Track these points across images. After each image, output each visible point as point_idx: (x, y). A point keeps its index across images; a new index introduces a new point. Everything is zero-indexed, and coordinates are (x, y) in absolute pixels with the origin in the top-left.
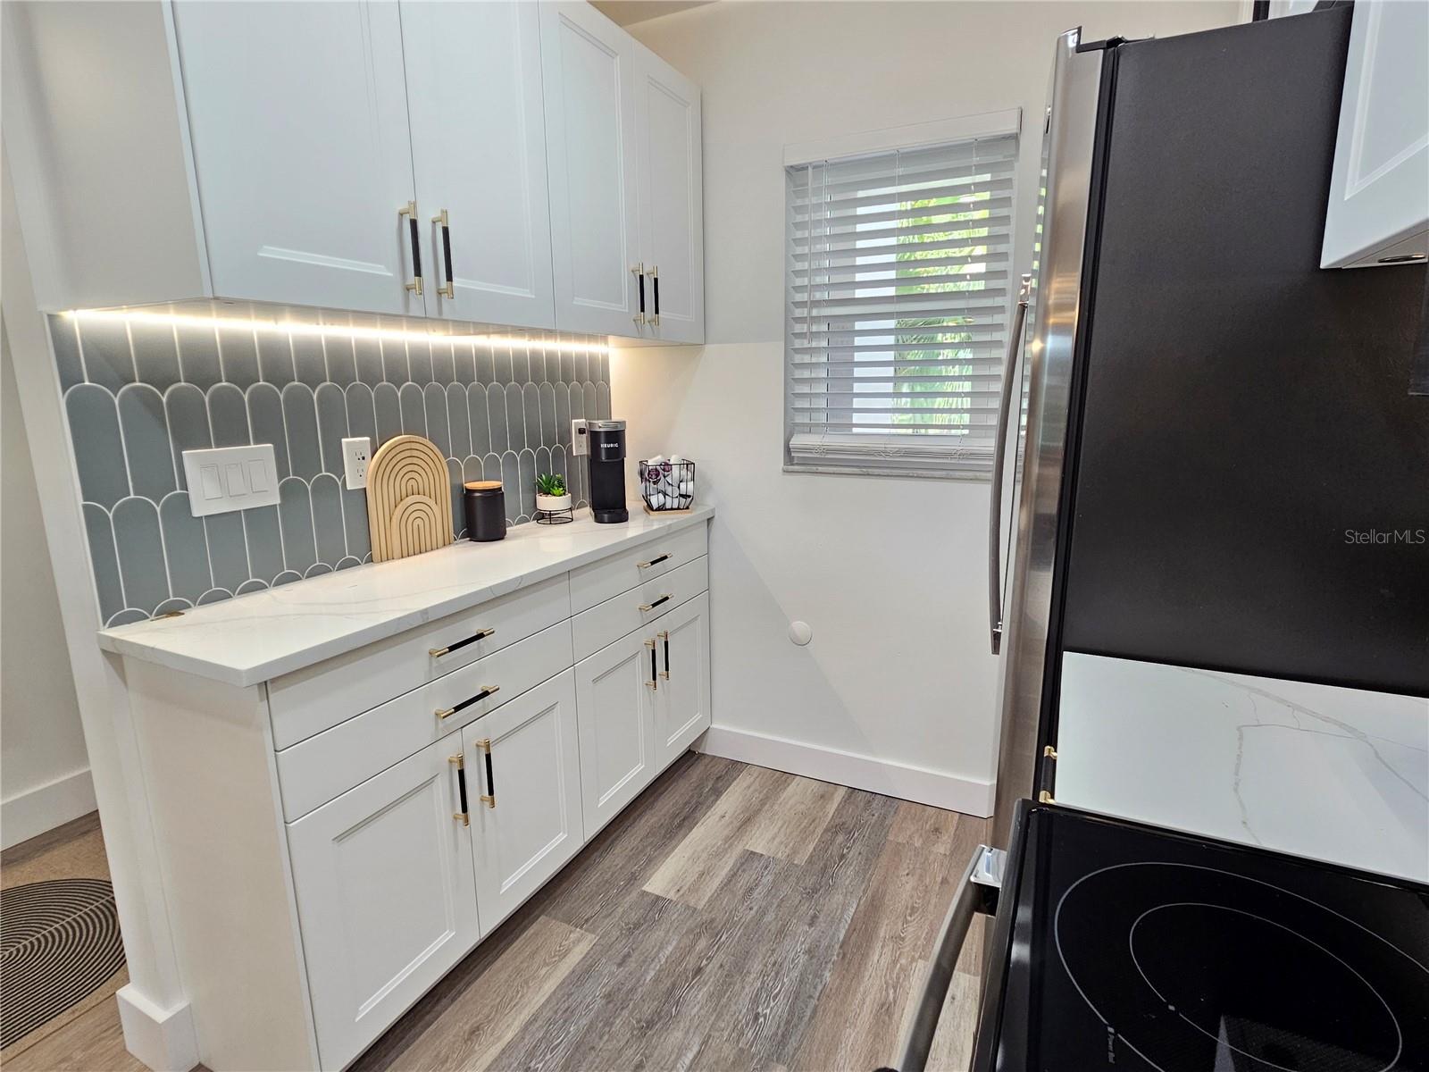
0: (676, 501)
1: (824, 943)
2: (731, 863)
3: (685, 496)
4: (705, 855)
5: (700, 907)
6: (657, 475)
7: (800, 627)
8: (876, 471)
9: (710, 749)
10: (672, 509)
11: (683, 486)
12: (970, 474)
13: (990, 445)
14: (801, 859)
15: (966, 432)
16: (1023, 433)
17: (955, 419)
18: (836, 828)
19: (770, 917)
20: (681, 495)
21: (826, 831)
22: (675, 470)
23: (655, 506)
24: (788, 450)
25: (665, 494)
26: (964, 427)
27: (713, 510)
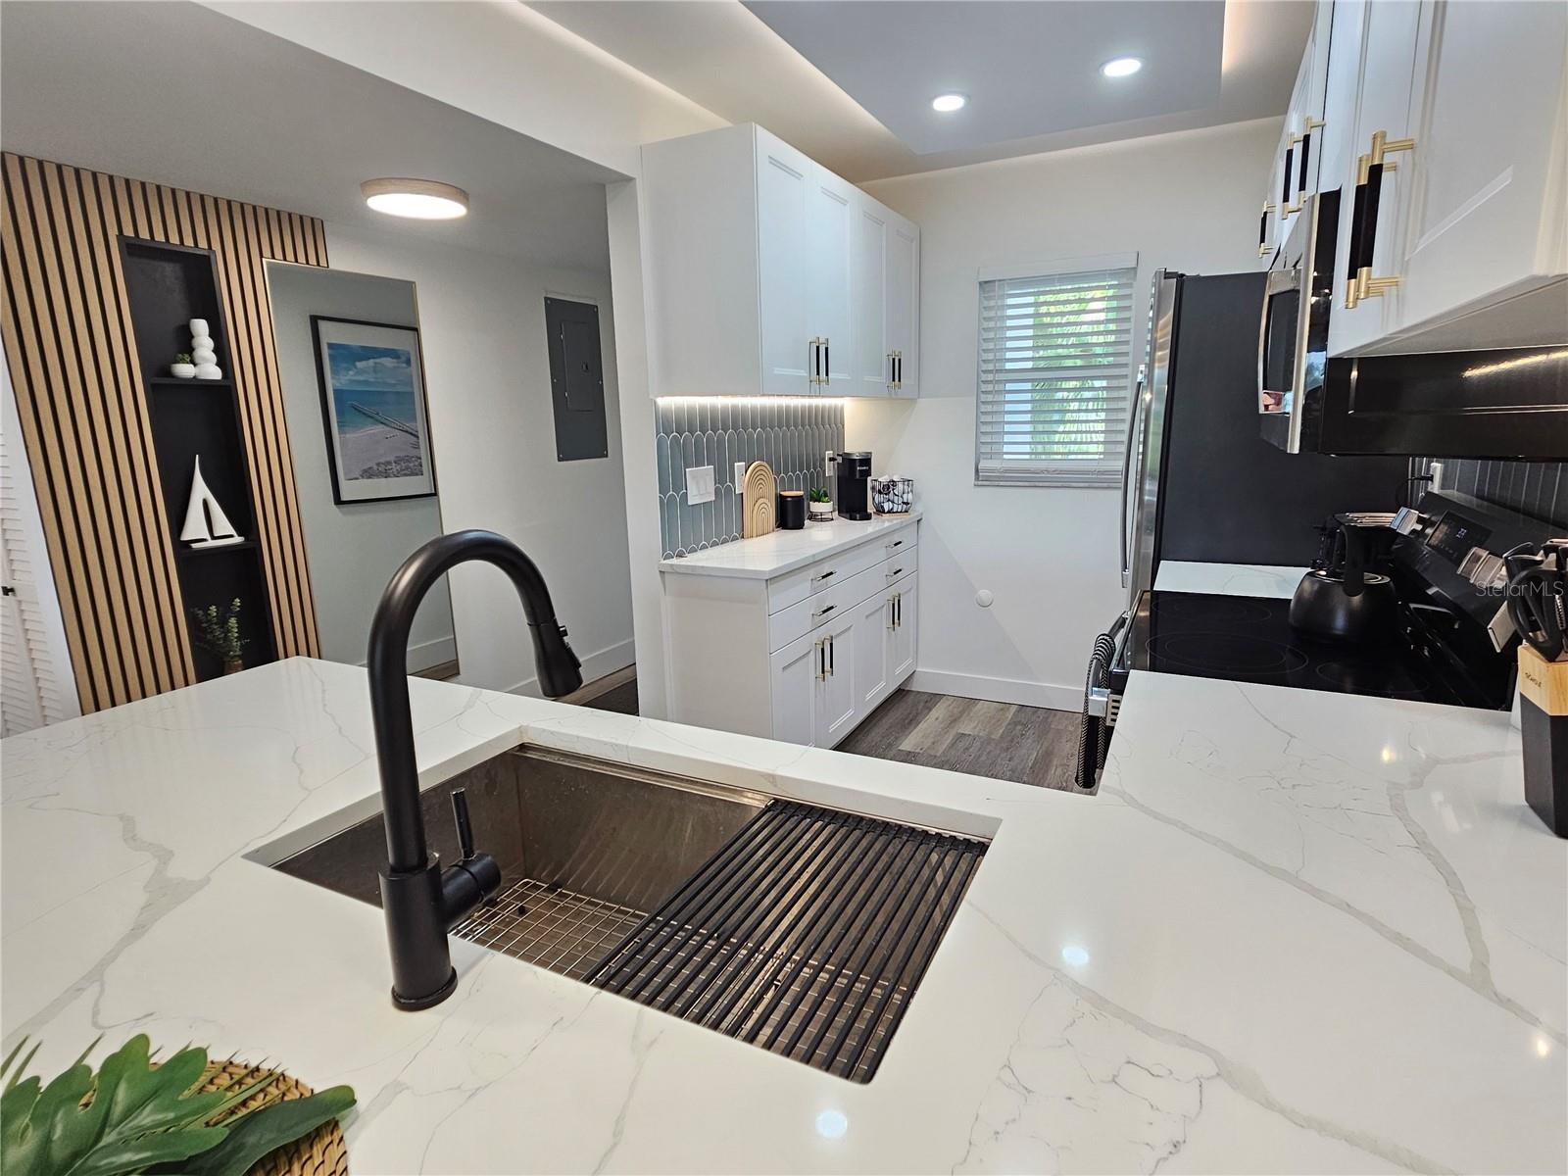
0: (900, 507)
1: (1020, 767)
2: (951, 738)
3: (907, 503)
4: (932, 736)
5: (938, 755)
6: (889, 488)
7: (984, 594)
8: (1041, 484)
9: (915, 687)
10: (897, 512)
11: (905, 496)
12: (1105, 485)
13: (1120, 464)
14: (996, 736)
15: (1102, 456)
16: (1140, 457)
17: (1093, 448)
18: (1014, 723)
19: (983, 758)
20: (903, 503)
21: (1009, 724)
22: (900, 485)
23: (886, 510)
24: (977, 471)
25: (893, 502)
26: (1101, 453)
27: (922, 514)
